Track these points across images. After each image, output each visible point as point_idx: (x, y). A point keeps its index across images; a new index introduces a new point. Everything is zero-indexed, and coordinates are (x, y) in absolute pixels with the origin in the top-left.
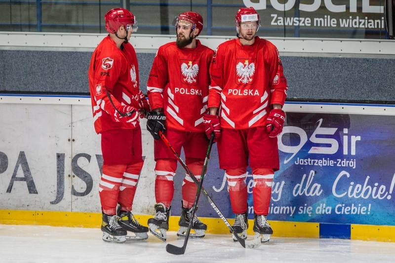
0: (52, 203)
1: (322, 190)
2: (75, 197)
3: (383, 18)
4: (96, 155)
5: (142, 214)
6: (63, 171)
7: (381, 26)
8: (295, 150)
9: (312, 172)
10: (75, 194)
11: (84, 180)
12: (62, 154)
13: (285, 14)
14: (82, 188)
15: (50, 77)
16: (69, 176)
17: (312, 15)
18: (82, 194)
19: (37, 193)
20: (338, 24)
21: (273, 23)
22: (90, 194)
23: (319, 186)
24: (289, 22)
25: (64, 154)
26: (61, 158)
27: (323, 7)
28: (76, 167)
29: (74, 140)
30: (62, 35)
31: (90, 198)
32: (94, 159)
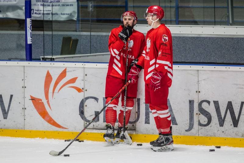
0: (186, 131)
2: (201, 127)
4: (213, 101)
5: (243, 138)
6: (193, 111)
10: (200, 125)
12: (192, 100)
14: (205, 121)
15: (184, 53)
16: (197, 114)
18: (205, 125)
19: (177, 124)
22: (210, 125)
25: (194, 100)
26: (192, 103)
28: (201, 109)
29: (199, 92)
30: (191, 27)
31: (210, 127)
32: (212, 104)
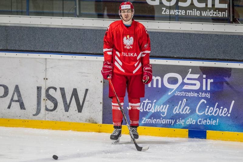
0: (34, 115)
1: (190, 111)
2: (48, 112)
3: (227, 11)
4: (60, 88)
5: (86, 122)
6: (41, 97)
7: (226, 16)
9: (185, 100)
10: (47, 110)
11: (53, 102)
12: (40, 87)
13: (170, 8)
14: (51, 107)
15: (33, 42)
16: (44, 100)
17: (186, 9)
18: (52, 110)
19: (25, 109)
20: (201, 14)
21: (163, 13)
22: (56, 111)
23: (189, 108)
24: (172, 12)
25: (41, 87)
26: (39, 89)
27: (192, 4)
28: (48, 95)
29: (47, 79)
30: (41, 18)
31: (56, 112)
32: (58, 90)
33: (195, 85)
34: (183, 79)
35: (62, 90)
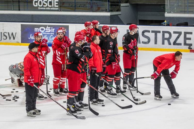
3: (58, 8)
5: (16, 43)
6: (2, 35)
8: (43, 31)
9: (46, 35)
13: (41, 7)
17: (46, 7)
20: (50, 9)
21: (39, 9)
22: (7, 39)
23: (47, 38)
24: (42, 8)
25: (2, 32)
27: (47, 6)
28: (4, 35)
29: (4, 30)
33: (49, 30)
34: (45, 29)
35: (8, 33)
